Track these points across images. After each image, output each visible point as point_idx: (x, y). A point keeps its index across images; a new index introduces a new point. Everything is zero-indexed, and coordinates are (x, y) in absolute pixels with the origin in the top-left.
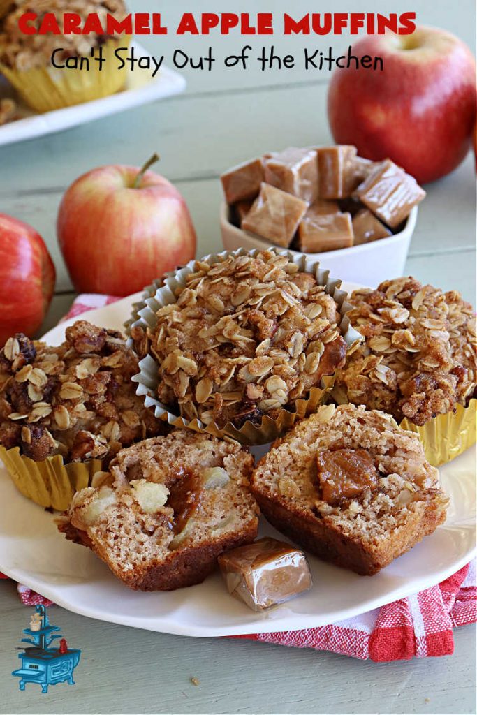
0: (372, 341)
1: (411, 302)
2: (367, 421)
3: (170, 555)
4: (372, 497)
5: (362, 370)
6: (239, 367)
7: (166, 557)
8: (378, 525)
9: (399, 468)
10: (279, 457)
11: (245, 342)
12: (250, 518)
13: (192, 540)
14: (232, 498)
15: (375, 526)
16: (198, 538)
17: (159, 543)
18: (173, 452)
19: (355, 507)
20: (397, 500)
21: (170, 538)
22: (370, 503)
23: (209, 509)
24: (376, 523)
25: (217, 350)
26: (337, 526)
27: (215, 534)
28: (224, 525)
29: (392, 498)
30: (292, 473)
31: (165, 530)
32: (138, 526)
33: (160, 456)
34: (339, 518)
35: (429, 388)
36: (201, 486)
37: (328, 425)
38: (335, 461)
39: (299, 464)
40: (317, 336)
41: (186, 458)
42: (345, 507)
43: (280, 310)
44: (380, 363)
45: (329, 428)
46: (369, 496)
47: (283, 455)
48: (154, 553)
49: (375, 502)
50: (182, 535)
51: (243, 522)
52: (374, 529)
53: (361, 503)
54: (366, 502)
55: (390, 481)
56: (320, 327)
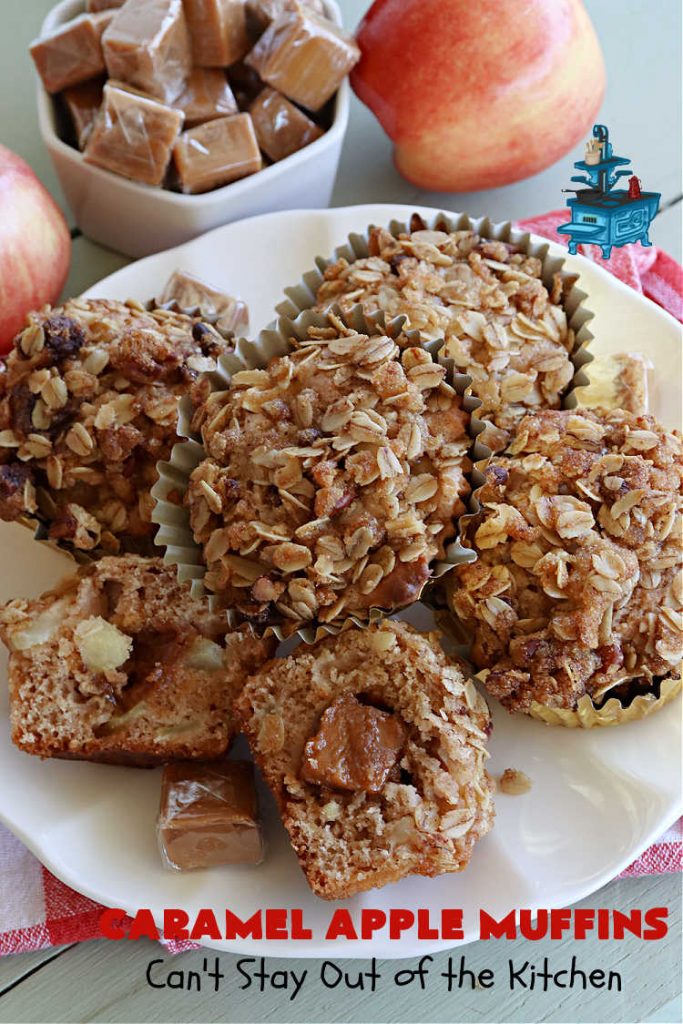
0: (516, 546)
1: (614, 501)
2: (427, 680)
3: (89, 744)
4: (362, 804)
5: (476, 588)
6: (265, 543)
7: (85, 745)
8: (346, 852)
9: (426, 778)
10: (290, 675)
11: (294, 505)
12: (219, 735)
13: (128, 735)
14: (213, 693)
15: (342, 851)
16: (137, 734)
17: (86, 717)
18: (168, 591)
19: (332, 810)
20: (391, 827)
21: (102, 719)
22: (356, 812)
23: (172, 699)
24: (345, 848)
25: (264, 489)
26: (294, 827)
27: (160, 738)
28: (182, 729)
29: (386, 820)
30: (293, 707)
31: (102, 704)
32: (70, 686)
33: (149, 592)
34: (304, 815)
35: (540, 669)
36: (178, 661)
37: (377, 656)
38: (348, 723)
39: (309, 698)
40: (396, 541)
41: (179, 612)
42: (321, 802)
43: (365, 477)
44: (498, 596)
45: (377, 661)
46: (360, 800)
47: (297, 672)
48: (73, 731)
49: (362, 816)
50: (121, 721)
51: (208, 736)
52: (338, 855)
53: (344, 806)
54: (351, 809)
55: (399, 794)
56: (405, 530)
